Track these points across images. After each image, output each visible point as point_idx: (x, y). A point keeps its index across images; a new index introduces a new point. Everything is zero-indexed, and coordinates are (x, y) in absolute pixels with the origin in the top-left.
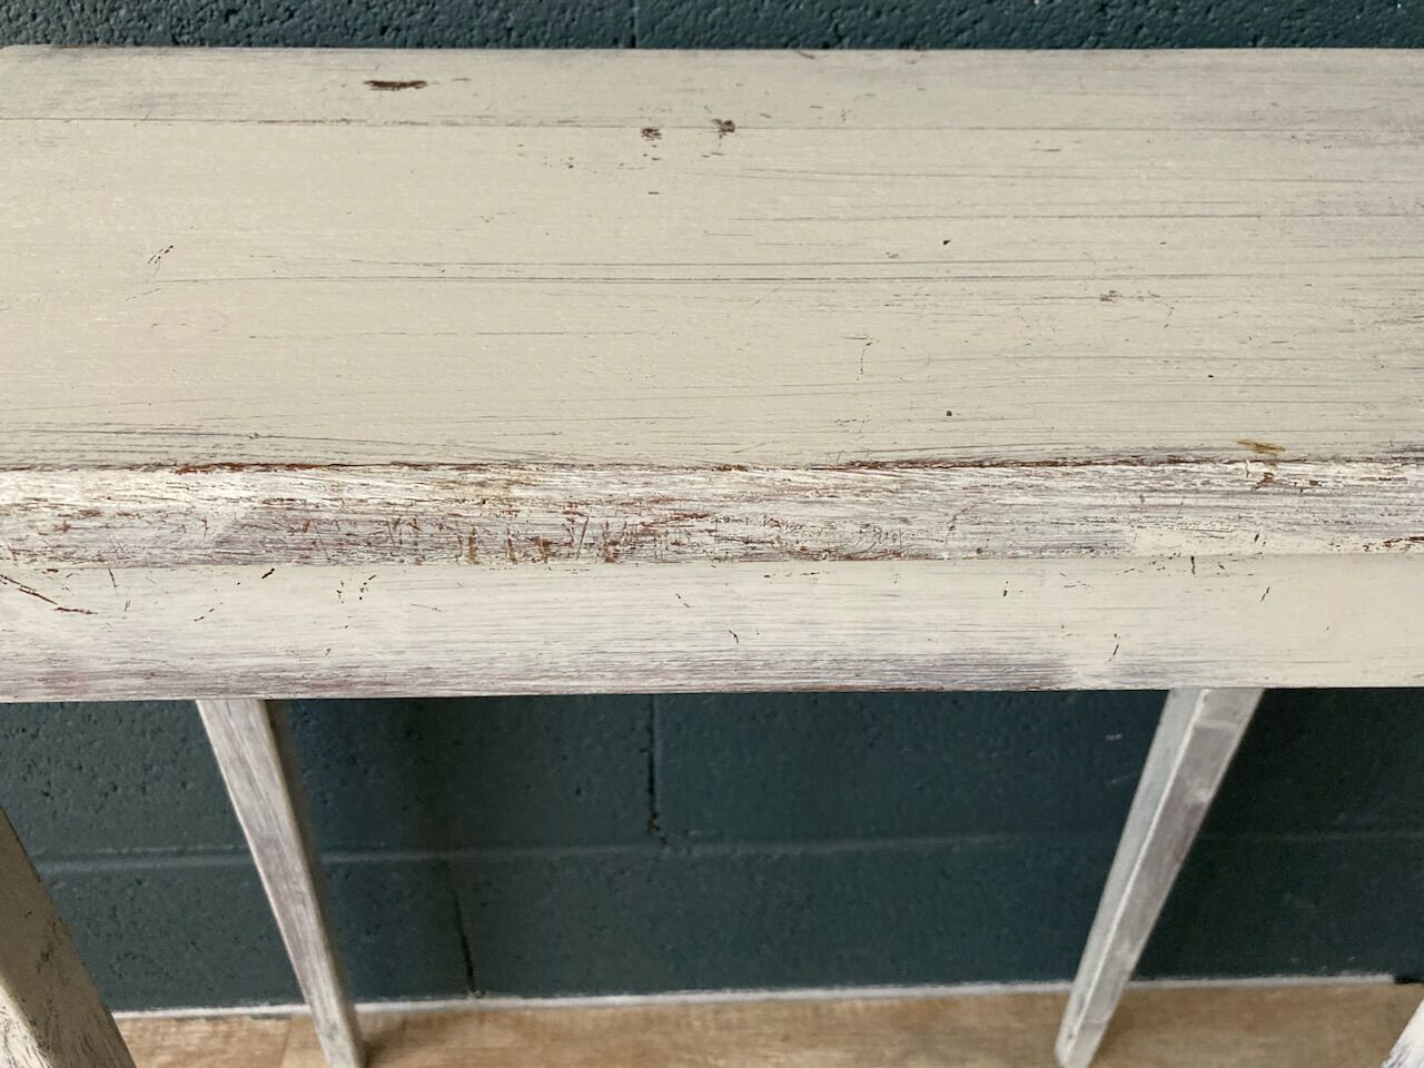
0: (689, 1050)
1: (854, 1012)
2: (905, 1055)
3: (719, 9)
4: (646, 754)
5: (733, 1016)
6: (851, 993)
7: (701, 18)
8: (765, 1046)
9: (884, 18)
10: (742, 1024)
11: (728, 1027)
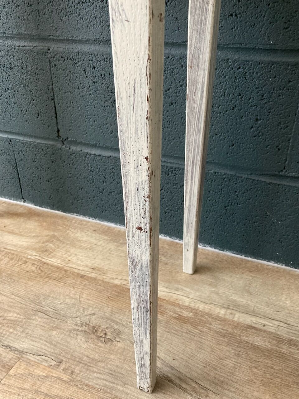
0: (67, 226)
5: (85, 223)
8: (87, 230)
10: (86, 225)
11: (81, 224)
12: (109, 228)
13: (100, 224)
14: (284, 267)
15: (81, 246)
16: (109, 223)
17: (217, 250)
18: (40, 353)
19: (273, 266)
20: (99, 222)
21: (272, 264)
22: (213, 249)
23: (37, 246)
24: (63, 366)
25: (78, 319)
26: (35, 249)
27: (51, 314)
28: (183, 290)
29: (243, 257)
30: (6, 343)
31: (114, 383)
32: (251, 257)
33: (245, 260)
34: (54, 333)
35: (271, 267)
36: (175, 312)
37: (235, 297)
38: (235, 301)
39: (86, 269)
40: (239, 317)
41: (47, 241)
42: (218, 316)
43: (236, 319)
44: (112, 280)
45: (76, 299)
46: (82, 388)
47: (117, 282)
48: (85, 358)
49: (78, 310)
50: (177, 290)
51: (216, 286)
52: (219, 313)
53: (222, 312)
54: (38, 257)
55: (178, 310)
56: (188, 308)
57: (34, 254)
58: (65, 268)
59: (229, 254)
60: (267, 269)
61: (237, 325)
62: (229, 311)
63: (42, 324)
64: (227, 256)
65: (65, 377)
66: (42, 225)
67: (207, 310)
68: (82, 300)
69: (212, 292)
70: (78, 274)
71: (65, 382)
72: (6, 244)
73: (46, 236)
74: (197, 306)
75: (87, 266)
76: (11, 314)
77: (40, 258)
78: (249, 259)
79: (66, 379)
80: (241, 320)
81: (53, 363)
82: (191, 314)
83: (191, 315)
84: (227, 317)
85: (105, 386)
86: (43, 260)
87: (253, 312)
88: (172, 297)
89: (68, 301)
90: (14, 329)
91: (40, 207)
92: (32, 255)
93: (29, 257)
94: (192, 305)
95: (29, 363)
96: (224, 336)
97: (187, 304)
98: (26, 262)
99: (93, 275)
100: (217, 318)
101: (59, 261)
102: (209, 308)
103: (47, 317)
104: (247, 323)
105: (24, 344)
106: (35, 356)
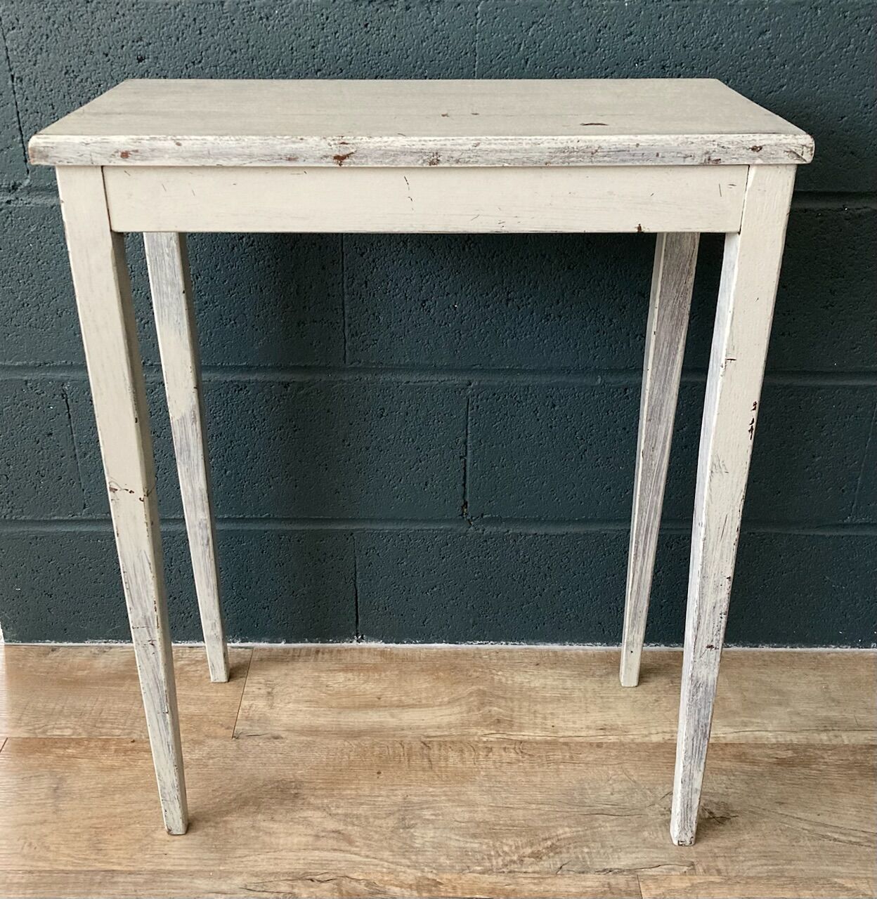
0: (482, 667)
1: (577, 655)
2: (608, 674)
3: (509, 69)
4: (462, 460)
5: (506, 654)
6: (575, 647)
7: (502, 72)
8: (525, 667)
9: (575, 71)
10: (512, 658)
11: (504, 658)
12: (555, 653)
13: (534, 651)
14: (849, 649)
15: (544, 698)
16: (550, 644)
17: (746, 649)
18: (656, 864)
19: (836, 653)
20: (527, 646)
21: (832, 649)
22: (741, 649)
23: (476, 716)
24: (700, 869)
25: (657, 806)
26: (477, 724)
27: (613, 811)
28: (752, 723)
29: (789, 649)
30: (598, 867)
31: (777, 865)
32: (800, 647)
33: (795, 653)
34: (646, 834)
35: (834, 655)
36: (769, 756)
37: (823, 713)
38: (827, 718)
39: (591, 732)
40: (846, 738)
41: (483, 704)
42: (823, 745)
43: (846, 742)
44: (647, 738)
45: (625, 780)
46: (747, 883)
47: (656, 739)
48: (716, 850)
49: (645, 795)
50: (746, 726)
51: (788, 705)
52: (821, 740)
53: (824, 737)
54: (498, 736)
55: (770, 752)
56: (778, 746)
57: (487, 732)
58: (561, 740)
59: (766, 649)
60: (832, 659)
61: (854, 749)
62: (831, 734)
63: (617, 829)
64: (768, 652)
65: (716, 879)
66: (438, 678)
67: (804, 741)
68: (635, 778)
69: (790, 714)
70: (591, 744)
71: (720, 883)
72: (418, 728)
73: (471, 694)
74: (788, 739)
75: (588, 728)
76: (560, 831)
77: (505, 736)
78: (798, 649)
79: (718, 881)
80: (853, 741)
81: (685, 869)
82: (790, 752)
83: (790, 754)
84: (834, 742)
85: (770, 871)
86: (512, 737)
87: (859, 726)
88: (746, 736)
89: (617, 787)
90: (588, 847)
91: (397, 643)
92: (485, 735)
93: (485, 739)
94: (781, 740)
95: (654, 878)
96: (851, 769)
97: (774, 741)
98: (491, 750)
99: (612, 739)
100: (825, 748)
101: (539, 732)
102: (805, 737)
103: (614, 817)
104: (861, 743)
105: (624, 861)
106: (653, 869)
